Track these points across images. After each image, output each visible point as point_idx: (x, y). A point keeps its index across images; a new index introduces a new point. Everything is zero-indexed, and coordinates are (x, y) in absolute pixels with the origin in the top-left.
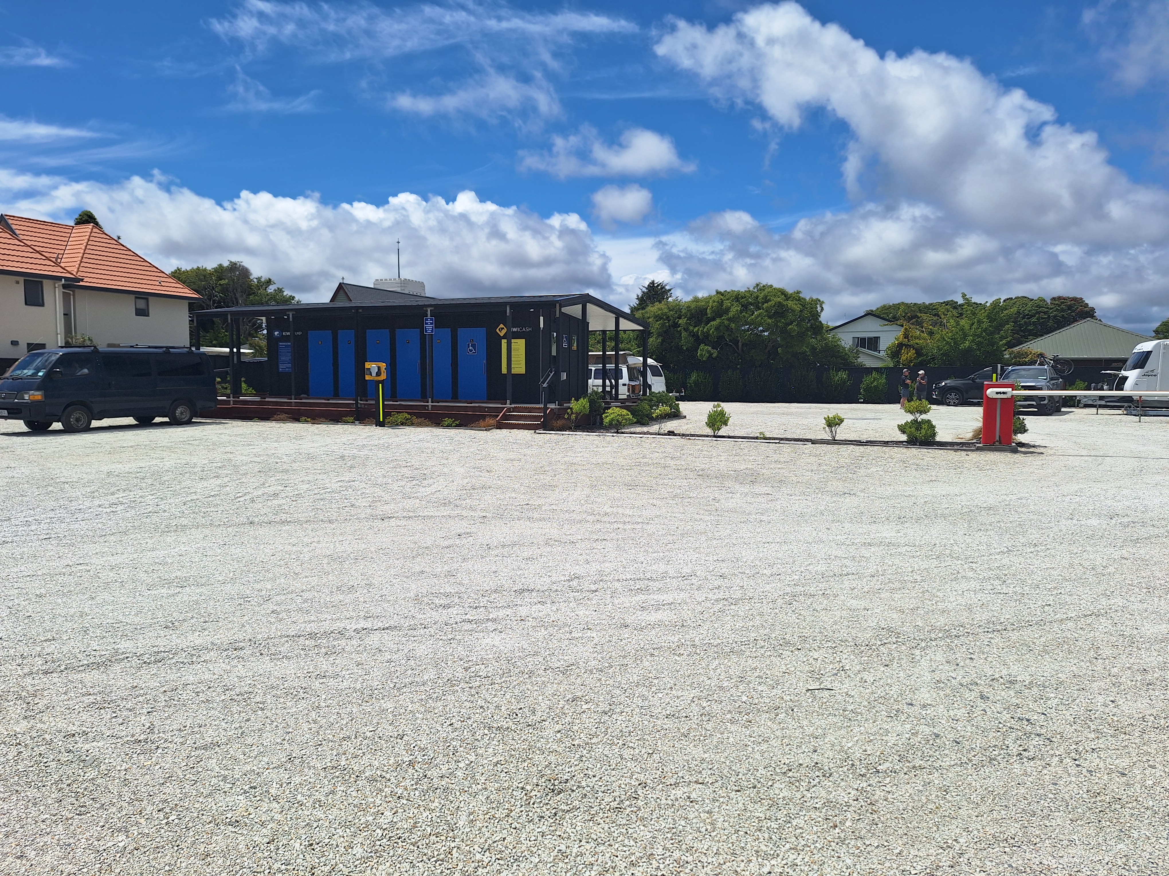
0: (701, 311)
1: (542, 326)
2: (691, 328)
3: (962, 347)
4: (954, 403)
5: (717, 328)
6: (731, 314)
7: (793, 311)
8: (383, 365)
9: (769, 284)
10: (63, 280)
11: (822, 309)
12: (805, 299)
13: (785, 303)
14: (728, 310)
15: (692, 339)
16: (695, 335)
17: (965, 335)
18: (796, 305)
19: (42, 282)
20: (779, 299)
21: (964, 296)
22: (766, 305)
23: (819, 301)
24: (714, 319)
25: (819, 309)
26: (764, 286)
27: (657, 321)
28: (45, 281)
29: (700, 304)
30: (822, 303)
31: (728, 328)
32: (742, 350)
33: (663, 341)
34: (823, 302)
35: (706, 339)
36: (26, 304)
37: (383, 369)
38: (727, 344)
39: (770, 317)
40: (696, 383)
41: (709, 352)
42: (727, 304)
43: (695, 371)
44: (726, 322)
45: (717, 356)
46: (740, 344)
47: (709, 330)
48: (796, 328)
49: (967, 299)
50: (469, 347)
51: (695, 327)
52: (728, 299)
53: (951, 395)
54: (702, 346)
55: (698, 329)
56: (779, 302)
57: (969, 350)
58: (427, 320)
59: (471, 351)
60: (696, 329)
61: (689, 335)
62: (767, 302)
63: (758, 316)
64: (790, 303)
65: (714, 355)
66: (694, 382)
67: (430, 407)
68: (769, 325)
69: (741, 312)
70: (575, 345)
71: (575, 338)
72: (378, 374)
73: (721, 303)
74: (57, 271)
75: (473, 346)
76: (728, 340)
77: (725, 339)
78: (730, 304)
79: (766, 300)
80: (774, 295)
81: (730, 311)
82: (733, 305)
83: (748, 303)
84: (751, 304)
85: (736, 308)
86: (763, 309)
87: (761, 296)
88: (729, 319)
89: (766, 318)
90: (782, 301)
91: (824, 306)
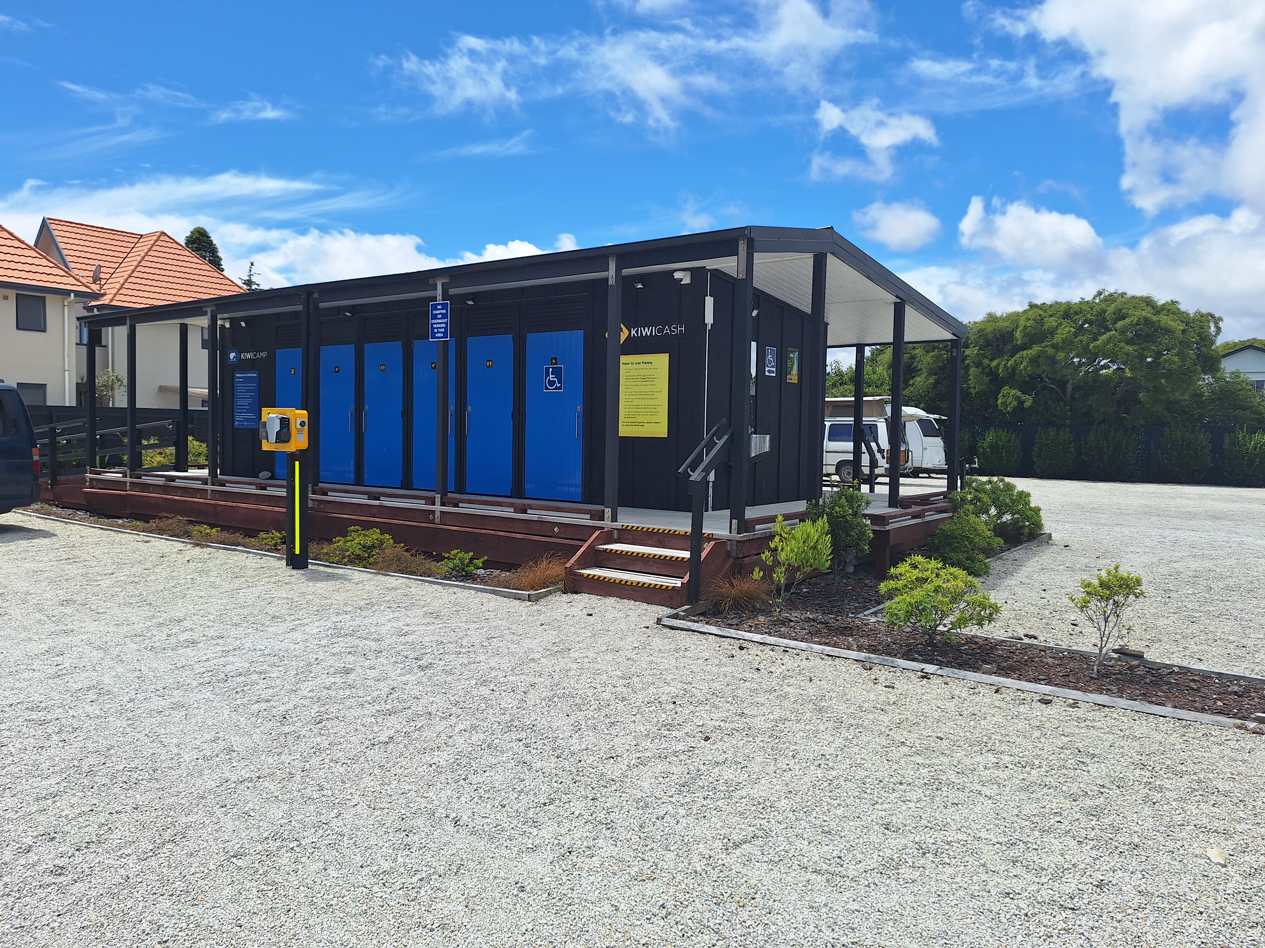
0: (1002, 336)
1: (709, 319)
2: (986, 362)
5: (1034, 361)
6: (1058, 339)
7: (1170, 332)
8: (299, 416)
9: (1120, 292)
10: (72, 295)
11: (1219, 330)
12: (1188, 314)
13: (1155, 318)
14: (1052, 332)
15: (986, 379)
16: (993, 374)
18: (1175, 321)
19: (44, 298)
20: (1143, 314)
22: (1120, 324)
23: (1212, 316)
24: (1024, 347)
25: (1213, 329)
26: (1111, 295)
27: (927, 352)
28: (49, 297)
29: (1000, 324)
30: (1217, 320)
31: (1053, 361)
32: (1073, 397)
33: (937, 382)
34: (1220, 319)
35: (1012, 378)
36: (18, 328)
37: (295, 425)
38: (1045, 388)
39: (1130, 342)
40: (994, 448)
41: (1018, 399)
42: (1051, 322)
43: (992, 429)
44: (1050, 351)
45: (1031, 407)
46: (1069, 387)
47: (1017, 364)
48: (1176, 359)
50: (547, 375)
51: (992, 360)
52: (1051, 316)
54: (1006, 390)
55: (999, 364)
56: (1146, 319)
58: (435, 307)
59: (552, 383)
60: (994, 364)
61: (982, 373)
62: (1123, 318)
63: (1109, 340)
64: (1163, 320)
65: (1028, 404)
66: (991, 446)
67: (438, 514)
68: (1128, 355)
69: (1076, 335)
70: (795, 371)
71: (795, 356)
72: (284, 435)
73: (1040, 321)
74: (67, 283)
75: (557, 372)
76: (1047, 380)
77: (1045, 378)
78: (1055, 324)
79: (1120, 316)
80: (1135, 307)
81: (1056, 334)
82: (1060, 324)
83: (1085, 322)
84: (1091, 323)
85: (1067, 329)
86: (1116, 330)
87: (1111, 309)
88: (1055, 347)
89: (1123, 344)
90: (1149, 315)
91: (1221, 324)
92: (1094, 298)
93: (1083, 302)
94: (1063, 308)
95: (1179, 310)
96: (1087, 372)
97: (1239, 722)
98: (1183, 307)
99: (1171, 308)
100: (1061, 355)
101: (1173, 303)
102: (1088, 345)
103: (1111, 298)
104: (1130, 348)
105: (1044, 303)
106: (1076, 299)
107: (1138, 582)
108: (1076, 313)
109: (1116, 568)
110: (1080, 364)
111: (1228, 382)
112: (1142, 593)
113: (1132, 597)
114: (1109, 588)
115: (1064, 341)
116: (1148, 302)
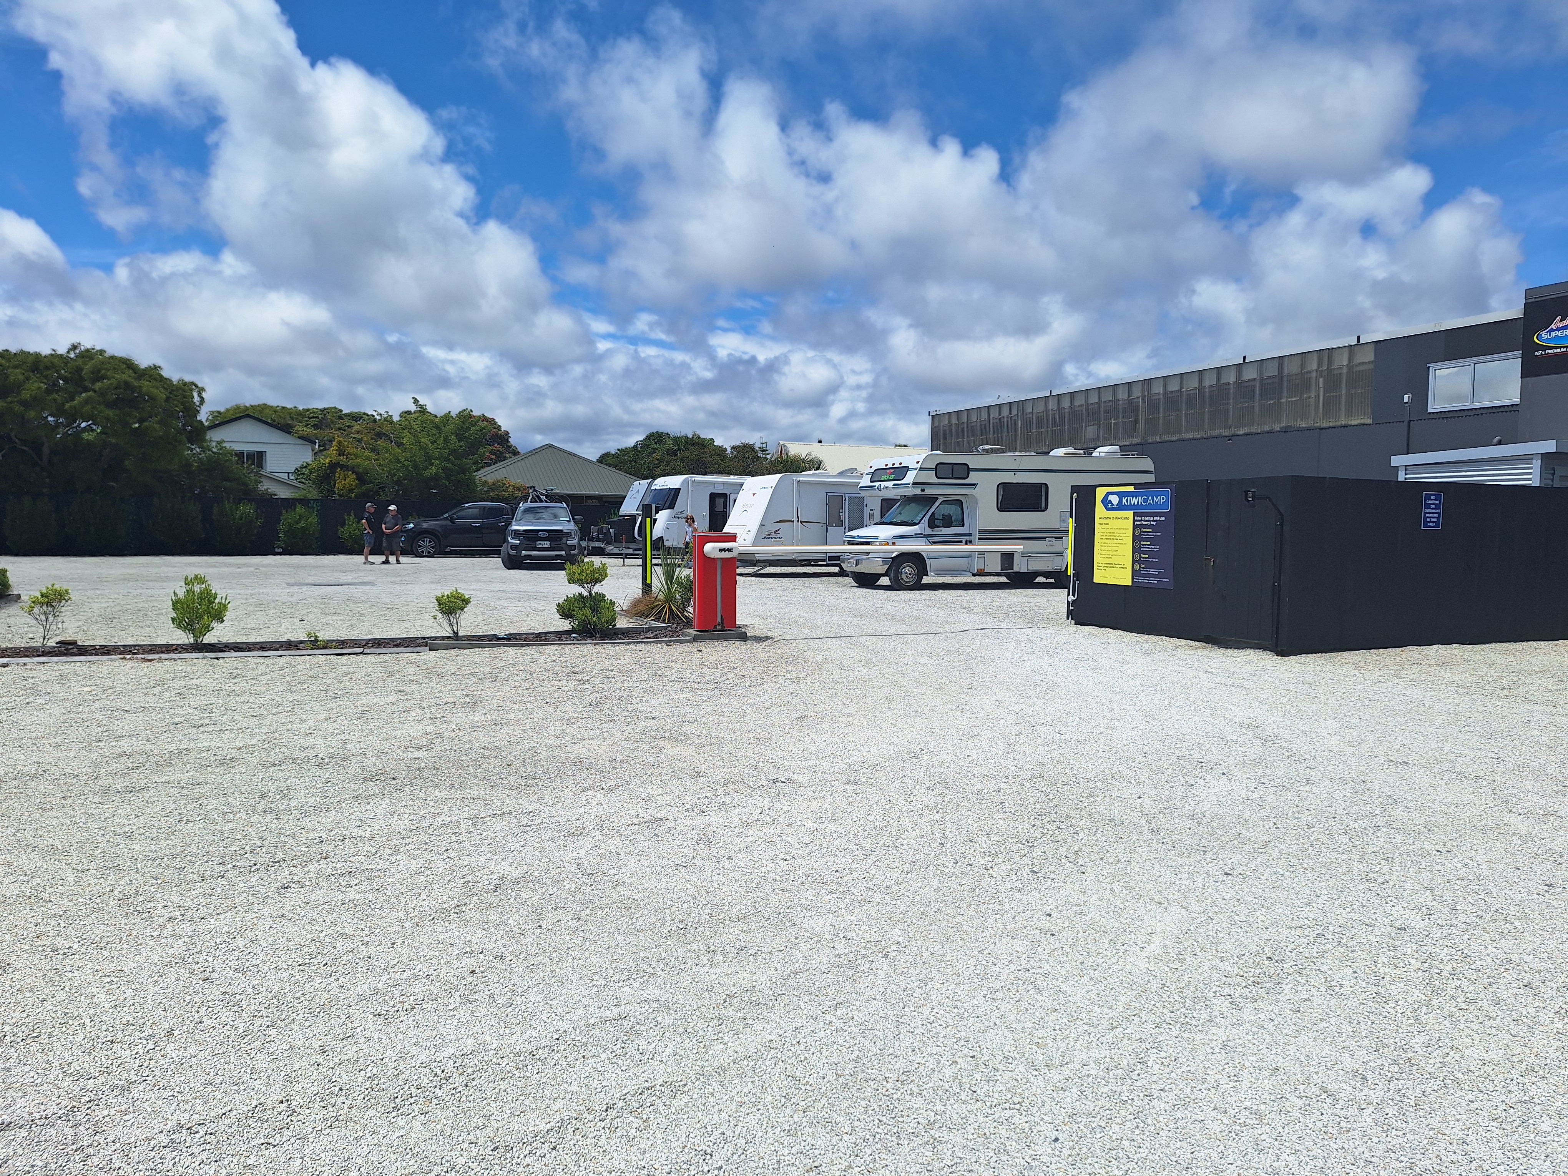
3: (427, 473)
4: (429, 552)
6: (26, 395)
7: (153, 399)
9: (98, 348)
11: (202, 400)
12: (171, 381)
13: (135, 383)
14: (18, 387)
17: (429, 458)
18: (158, 388)
20: (124, 376)
21: (416, 401)
22: (98, 385)
23: (196, 386)
25: (196, 399)
26: (87, 351)
30: (200, 390)
31: (22, 419)
32: (50, 462)
34: (203, 389)
38: (14, 449)
39: (110, 405)
42: (16, 375)
44: (18, 408)
46: (46, 451)
49: (421, 406)
52: (16, 367)
53: (424, 541)
56: (126, 383)
57: (435, 478)
62: (102, 378)
63: (87, 401)
64: (145, 384)
69: (48, 391)
76: (17, 440)
77: (14, 438)
78: (21, 377)
79: (98, 375)
80: (114, 368)
81: (24, 389)
82: (28, 378)
83: (60, 377)
84: (65, 380)
85: (36, 385)
86: (95, 391)
87: (88, 367)
88: (23, 403)
89: (102, 407)
90: (130, 379)
91: (204, 395)
92: (68, 352)
93: (54, 356)
94: (30, 360)
95: (161, 376)
96: (65, 435)
97: (122, 656)
98: (165, 373)
99: (152, 374)
100: (32, 414)
101: (156, 368)
102: (63, 404)
103: (88, 355)
104: (110, 413)
105: (7, 350)
106: (45, 351)
107: (67, 591)
108: (47, 368)
109: (53, 586)
110: (57, 425)
111: (214, 453)
112: (70, 599)
113: (64, 601)
114: (47, 597)
115: (34, 398)
116: (128, 364)
